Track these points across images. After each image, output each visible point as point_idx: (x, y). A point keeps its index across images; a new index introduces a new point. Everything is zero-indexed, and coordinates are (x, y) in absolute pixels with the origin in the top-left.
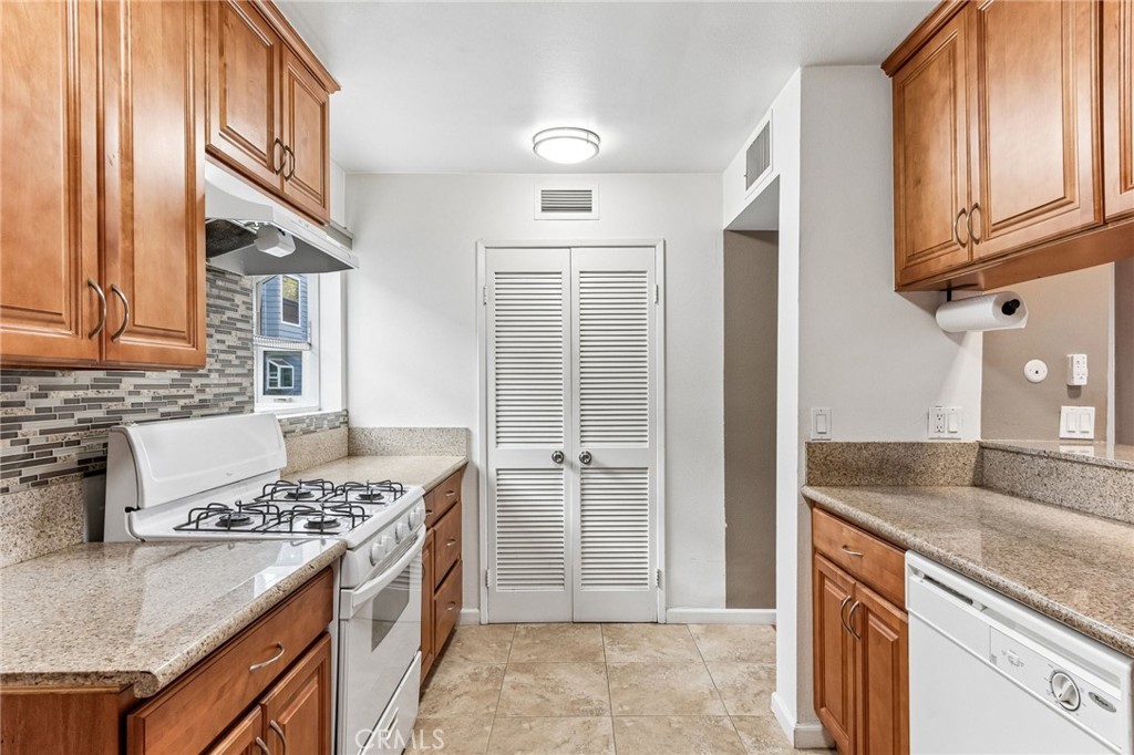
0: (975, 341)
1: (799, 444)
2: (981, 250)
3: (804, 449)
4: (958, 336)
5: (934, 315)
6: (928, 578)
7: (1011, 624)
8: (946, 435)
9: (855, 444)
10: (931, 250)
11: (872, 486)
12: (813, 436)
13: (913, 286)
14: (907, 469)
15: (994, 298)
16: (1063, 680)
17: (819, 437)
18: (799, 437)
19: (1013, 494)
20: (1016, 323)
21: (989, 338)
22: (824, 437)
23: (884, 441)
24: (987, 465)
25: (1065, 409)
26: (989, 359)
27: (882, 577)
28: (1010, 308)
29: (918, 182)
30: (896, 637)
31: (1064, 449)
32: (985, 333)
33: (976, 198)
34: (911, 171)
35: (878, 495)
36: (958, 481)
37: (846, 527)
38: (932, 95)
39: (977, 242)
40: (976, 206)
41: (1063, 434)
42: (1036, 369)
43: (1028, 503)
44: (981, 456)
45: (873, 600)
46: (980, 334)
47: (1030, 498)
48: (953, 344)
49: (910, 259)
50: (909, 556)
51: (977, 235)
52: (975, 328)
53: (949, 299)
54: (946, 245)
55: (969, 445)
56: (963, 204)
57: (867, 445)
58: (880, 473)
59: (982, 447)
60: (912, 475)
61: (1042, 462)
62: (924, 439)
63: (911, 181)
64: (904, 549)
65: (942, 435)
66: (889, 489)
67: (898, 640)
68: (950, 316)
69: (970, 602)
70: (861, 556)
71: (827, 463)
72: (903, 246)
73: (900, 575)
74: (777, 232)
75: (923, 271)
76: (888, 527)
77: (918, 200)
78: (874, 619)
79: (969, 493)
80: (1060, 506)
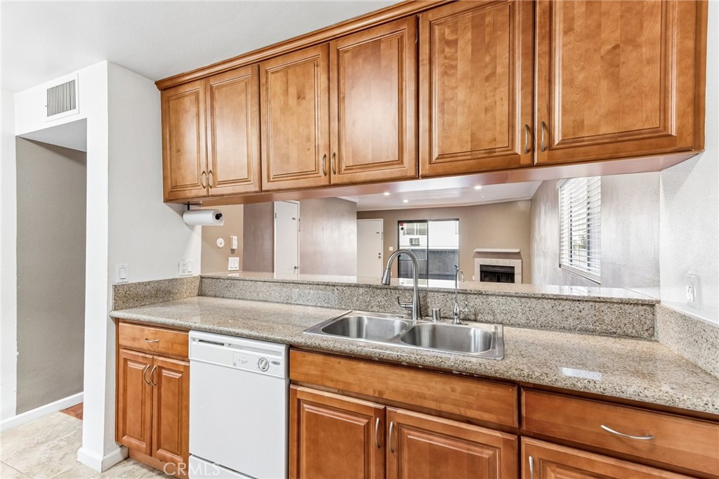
0: (199, 229)
1: (108, 287)
2: (213, 191)
3: (111, 289)
4: (191, 227)
5: (182, 216)
6: (201, 341)
7: (241, 347)
8: (187, 273)
9: (143, 283)
10: (186, 186)
11: (152, 304)
12: (117, 281)
13: (176, 201)
14: (169, 292)
15: (212, 212)
16: (262, 361)
17: (121, 281)
18: (108, 282)
19: (215, 296)
20: (220, 223)
21: (205, 229)
22: (124, 280)
23: (157, 279)
24: (204, 285)
25: (230, 258)
26: (204, 238)
27: (172, 348)
28: (218, 217)
29: (179, 151)
30: (180, 375)
31: (229, 275)
32: (202, 226)
33: (210, 168)
34: (174, 144)
35: (159, 308)
36: (192, 295)
37: (146, 328)
38: (187, 112)
39: (211, 187)
40: (211, 172)
41: (229, 269)
42: (220, 242)
43: (222, 299)
44: (201, 281)
45: (166, 362)
46: (200, 227)
47: (223, 297)
48: (190, 230)
49: (173, 188)
50: (191, 334)
51: (211, 184)
52: (199, 224)
53: (188, 209)
54: (195, 185)
55: (197, 277)
56: (203, 168)
57: (149, 283)
58: (156, 297)
59: (202, 278)
60: (171, 295)
61: (228, 282)
62: (177, 276)
63: (174, 149)
64: (187, 330)
65: (184, 274)
66: (161, 305)
67: (181, 377)
68: (189, 217)
69: (223, 344)
70: (158, 342)
71: (125, 296)
72: (169, 180)
73: (186, 344)
74: (86, 153)
75: (182, 195)
76: (178, 322)
77: (178, 160)
78: (167, 372)
79: (196, 299)
80: (235, 298)
